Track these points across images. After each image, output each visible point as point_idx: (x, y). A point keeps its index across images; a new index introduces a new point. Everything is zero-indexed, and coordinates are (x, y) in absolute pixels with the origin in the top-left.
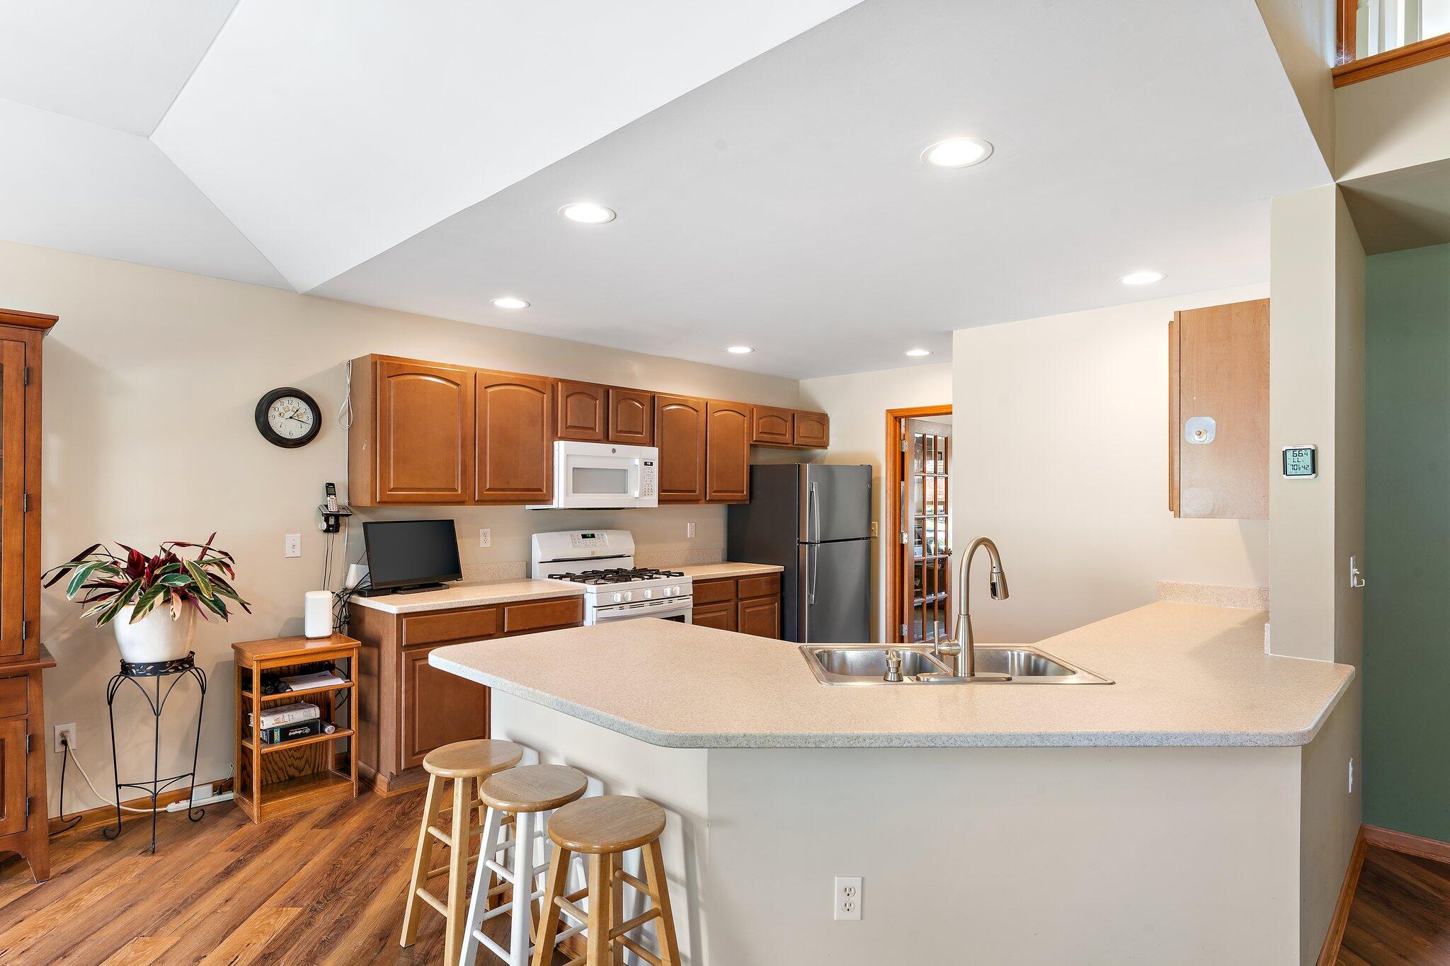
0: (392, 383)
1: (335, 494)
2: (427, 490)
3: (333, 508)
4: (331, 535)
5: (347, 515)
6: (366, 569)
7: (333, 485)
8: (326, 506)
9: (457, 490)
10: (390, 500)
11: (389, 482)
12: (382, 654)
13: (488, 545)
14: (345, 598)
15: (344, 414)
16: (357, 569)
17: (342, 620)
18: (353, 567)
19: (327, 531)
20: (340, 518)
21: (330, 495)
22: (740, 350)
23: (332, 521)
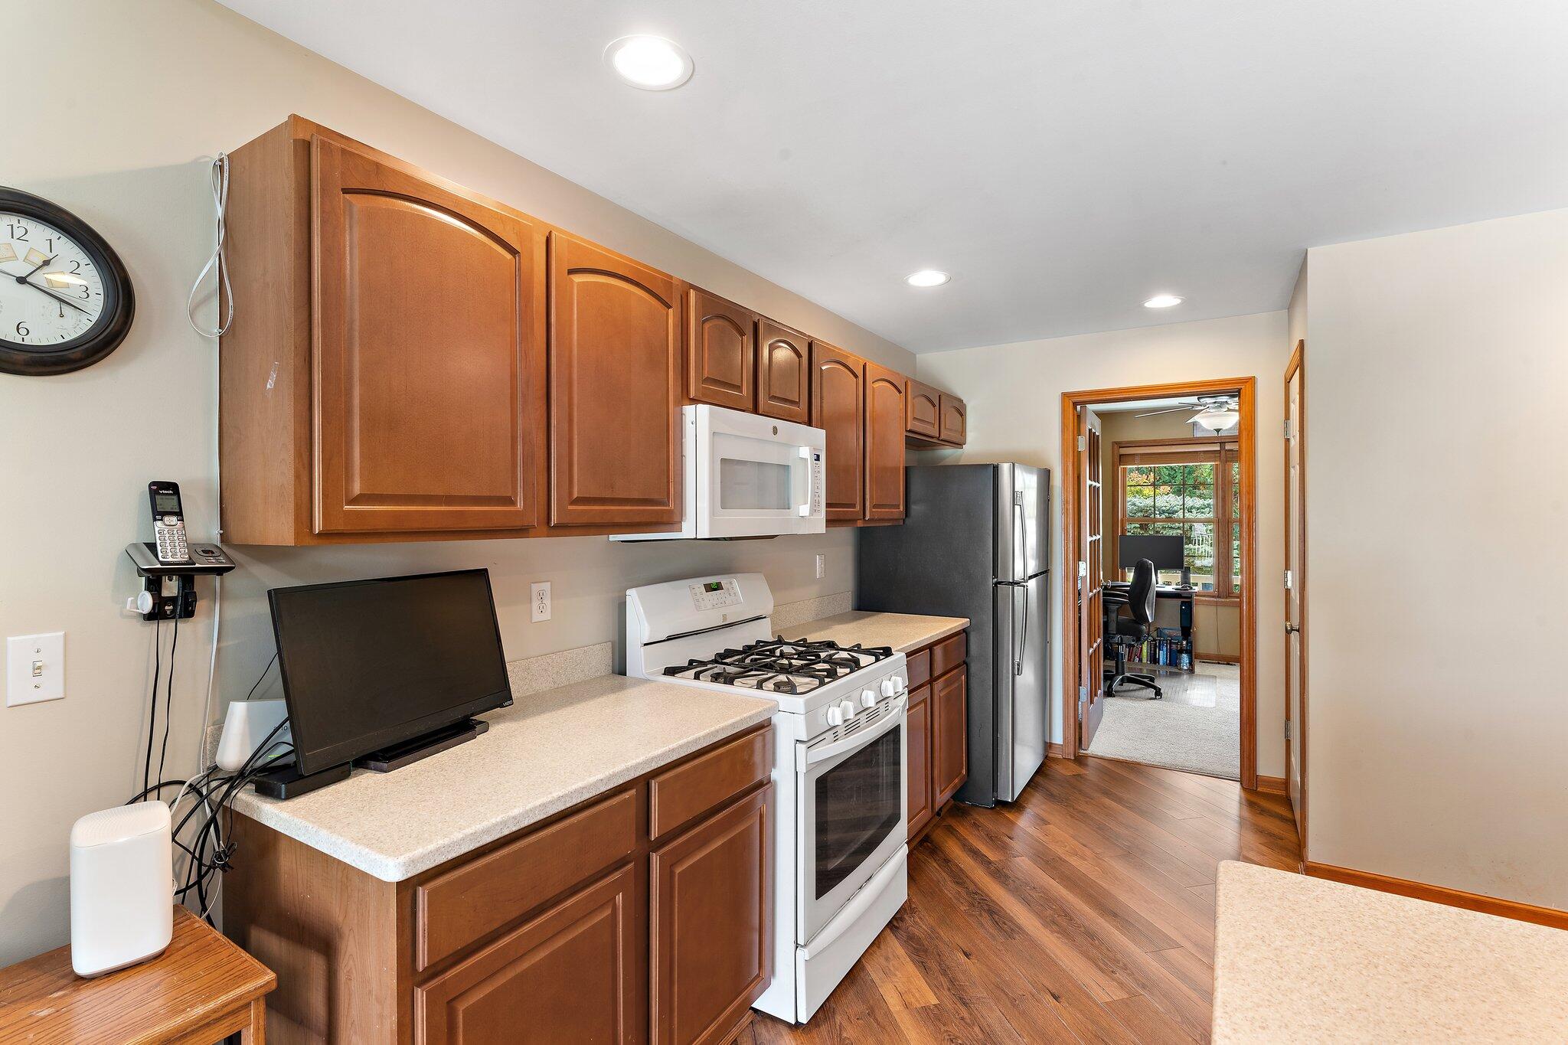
0: (355, 209)
1: (179, 514)
2: (449, 500)
3: (173, 553)
4: (167, 627)
5: (220, 571)
6: (278, 709)
7: (173, 487)
8: (152, 547)
9: (513, 503)
10: (348, 528)
11: (349, 478)
12: (342, 977)
13: (547, 616)
14: (216, 796)
15: (206, 300)
16: (251, 719)
17: (206, 861)
18: (239, 710)
19: (152, 616)
20: (198, 579)
21: (164, 514)
22: (928, 278)
23: (171, 588)
